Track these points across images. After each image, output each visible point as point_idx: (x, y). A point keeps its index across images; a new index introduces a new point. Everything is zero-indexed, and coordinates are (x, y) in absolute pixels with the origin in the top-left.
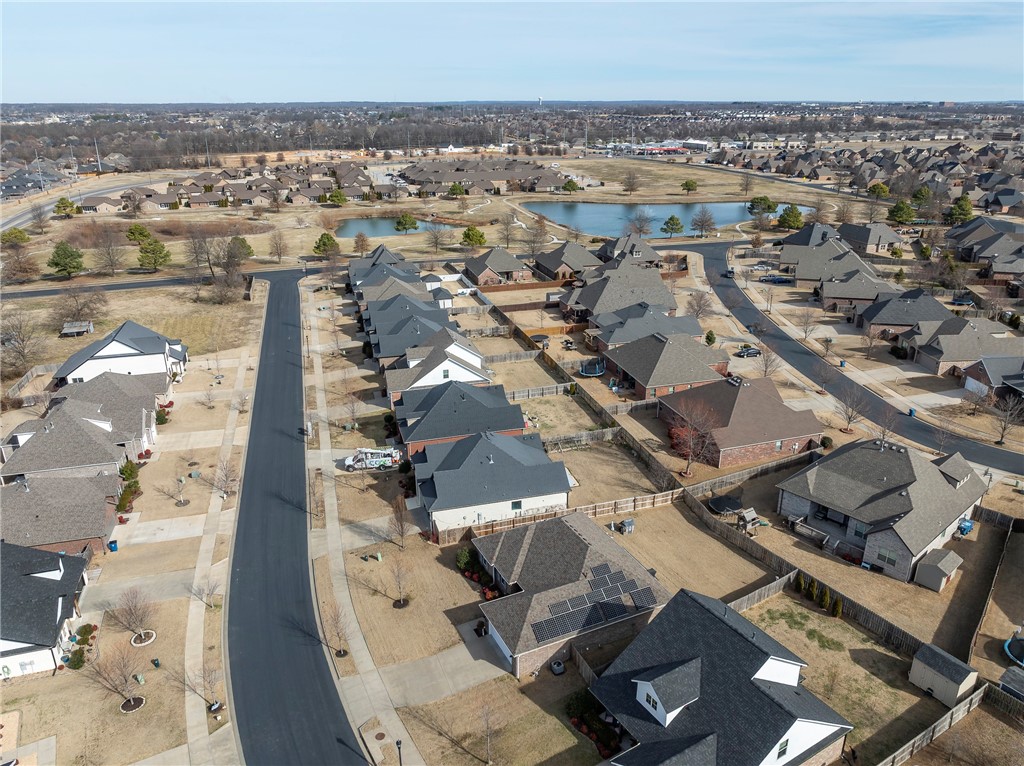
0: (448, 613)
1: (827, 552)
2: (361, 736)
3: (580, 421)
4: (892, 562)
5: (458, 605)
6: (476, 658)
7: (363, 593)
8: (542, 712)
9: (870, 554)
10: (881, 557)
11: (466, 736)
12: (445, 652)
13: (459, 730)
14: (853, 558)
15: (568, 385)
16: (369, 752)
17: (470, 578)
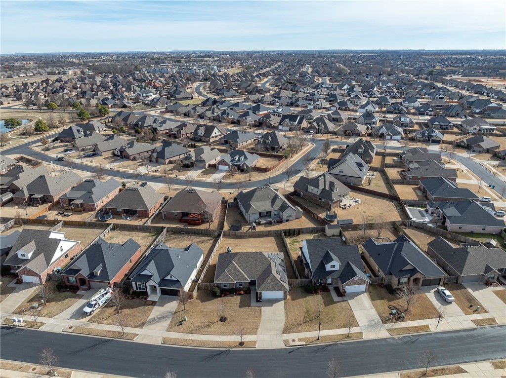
0: (240, 307)
1: (273, 224)
2: (290, 346)
3: (141, 236)
4: (291, 216)
5: (239, 303)
6: (272, 306)
7: (205, 329)
8: (304, 299)
9: (284, 218)
10: (287, 217)
11: (305, 318)
12: (262, 313)
13: (301, 320)
14: (280, 221)
15: (111, 226)
16: (299, 346)
17: (225, 295)
